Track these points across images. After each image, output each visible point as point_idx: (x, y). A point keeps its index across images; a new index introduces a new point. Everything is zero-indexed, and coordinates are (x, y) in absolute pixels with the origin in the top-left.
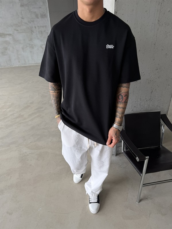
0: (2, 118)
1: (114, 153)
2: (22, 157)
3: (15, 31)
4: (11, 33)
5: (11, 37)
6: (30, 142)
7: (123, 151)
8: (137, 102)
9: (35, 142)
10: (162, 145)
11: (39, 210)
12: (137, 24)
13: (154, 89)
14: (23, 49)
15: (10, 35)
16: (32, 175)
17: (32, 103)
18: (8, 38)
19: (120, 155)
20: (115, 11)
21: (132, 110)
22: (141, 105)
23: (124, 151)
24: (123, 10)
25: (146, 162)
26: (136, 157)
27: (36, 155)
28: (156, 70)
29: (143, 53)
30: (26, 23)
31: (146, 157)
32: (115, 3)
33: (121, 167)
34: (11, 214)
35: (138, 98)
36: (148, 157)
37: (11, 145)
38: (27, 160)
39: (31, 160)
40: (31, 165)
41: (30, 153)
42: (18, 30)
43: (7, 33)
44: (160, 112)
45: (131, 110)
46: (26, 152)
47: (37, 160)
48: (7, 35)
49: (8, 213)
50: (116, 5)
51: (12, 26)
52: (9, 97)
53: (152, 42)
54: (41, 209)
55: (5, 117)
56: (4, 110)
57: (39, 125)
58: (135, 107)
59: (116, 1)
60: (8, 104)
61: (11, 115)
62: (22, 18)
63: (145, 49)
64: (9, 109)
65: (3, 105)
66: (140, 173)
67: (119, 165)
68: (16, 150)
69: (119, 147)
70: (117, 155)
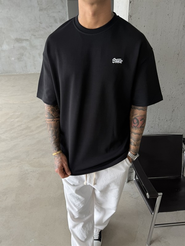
0: (8, 129)
2: (22, 175)
3: (32, 36)
4: (28, 38)
5: (28, 43)
6: (34, 157)
7: (134, 179)
8: (154, 122)
9: (38, 158)
10: (183, 175)
11: (31, 241)
12: (157, 30)
13: (177, 108)
14: (39, 55)
15: (27, 40)
16: (29, 197)
17: (42, 114)
18: (25, 44)
19: (132, 182)
20: (129, 14)
21: (148, 131)
22: (160, 125)
23: (136, 180)
24: (139, 13)
25: (159, 200)
26: (147, 192)
27: (38, 174)
28: (179, 85)
29: (163, 65)
30: (44, 28)
31: (159, 194)
32: (129, 5)
33: (132, 197)
35: (156, 117)
36: (161, 194)
37: (12, 160)
38: (27, 179)
39: (31, 180)
40: (30, 185)
41: (31, 171)
42: (35, 36)
43: (24, 38)
44: (182, 135)
45: (147, 131)
46: (27, 169)
47: (38, 180)
48: (24, 40)
51: (29, 31)
52: (19, 106)
53: (175, 51)
54: (33, 240)
55: (12, 127)
56: (12, 120)
57: (45, 139)
58: (152, 127)
59: (130, 2)
60: (17, 113)
61: (19, 126)
62: (40, 23)
63: (166, 60)
64: (17, 120)
65: (12, 114)
66: (152, 212)
67: (130, 194)
68: (17, 167)
69: (131, 173)
70: (128, 181)
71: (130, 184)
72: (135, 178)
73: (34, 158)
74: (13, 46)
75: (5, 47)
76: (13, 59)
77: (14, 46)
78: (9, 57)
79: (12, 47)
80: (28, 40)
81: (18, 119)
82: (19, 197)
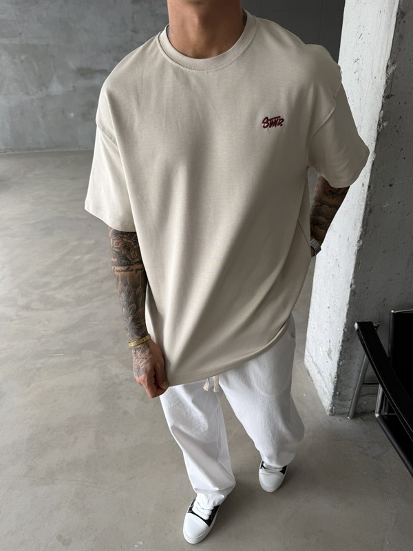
0: (70, 278)
2: (107, 388)
3: (115, 62)
4: (106, 67)
7: (377, 415)
11: (136, 546)
15: (103, 72)
16: (126, 440)
18: (98, 81)
19: (365, 417)
33: (367, 455)
34: (66, 543)
37: (83, 352)
38: (120, 398)
39: (128, 399)
40: (125, 413)
41: (126, 380)
43: (98, 67)
46: (116, 375)
48: (96, 72)
49: (59, 537)
51: (109, 51)
54: (141, 543)
55: (77, 275)
56: (76, 258)
60: (87, 242)
61: (93, 271)
62: (133, 31)
64: (87, 257)
65: (76, 243)
67: (360, 446)
68: (94, 367)
69: (364, 396)
70: (356, 415)
71: (359, 421)
72: (380, 412)
74: (72, 85)
75: (56, 88)
76: (72, 115)
77: (74, 87)
78: (63, 112)
79: (71, 89)
80: (105, 71)
81: (89, 255)
82: (103, 439)
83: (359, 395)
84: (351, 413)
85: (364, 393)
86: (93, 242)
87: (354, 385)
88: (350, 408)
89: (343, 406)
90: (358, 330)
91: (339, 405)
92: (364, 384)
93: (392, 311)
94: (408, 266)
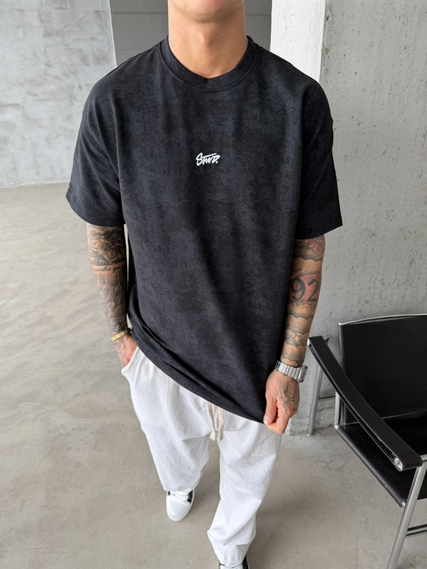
1: (307, 428)
2: (53, 441)
3: (29, 96)
4: (19, 101)
5: (18, 112)
6: (73, 393)
7: (336, 427)
8: (372, 290)
9: (86, 394)
12: (381, 81)
14: (48, 140)
15: (16, 106)
16: (81, 494)
17: (75, 283)
18: (10, 115)
20: (323, 45)
21: (360, 311)
22: (383, 297)
23: (341, 428)
24: (345, 43)
25: (422, 470)
26: (394, 458)
27: (92, 433)
29: (393, 159)
30: (56, 77)
31: (424, 458)
32: (325, 24)
33: (330, 469)
35: (376, 279)
37: (20, 405)
38: (69, 449)
39: (78, 450)
40: (78, 465)
41: (74, 429)
42: (35, 95)
43: (9, 101)
45: (357, 311)
46: (62, 425)
47: (95, 448)
48: (8, 105)
50: (326, 30)
51: (21, 85)
52: (13, 268)
53: (418, 129)
57: (94, 346)
58: (367, 302)
59: (327, 18)
60: (12, 285)
61: (21, 316)
62: (46, 65)
63: (399, 149)
64: (14, 301)
66: (400, 500)
67: (323, 461)
68: (35, 420)
69: (321, 410)
70: (315, 431)
71: (318, 437)
72: (339, 423)
73: (76, 395)
80: (18, 105)
81: (15, 299)
82: (55, 498)
83: (316, 411)
84: (310, 430)
85: (321, 408)
86: (18, 284)
87: (310, 402)
88: (308, 425)
89: (301, 424)
90: (310, 345)
91: (298, 423)
92: (320, 398)
93: (340, 324)
94: (349, 280)
